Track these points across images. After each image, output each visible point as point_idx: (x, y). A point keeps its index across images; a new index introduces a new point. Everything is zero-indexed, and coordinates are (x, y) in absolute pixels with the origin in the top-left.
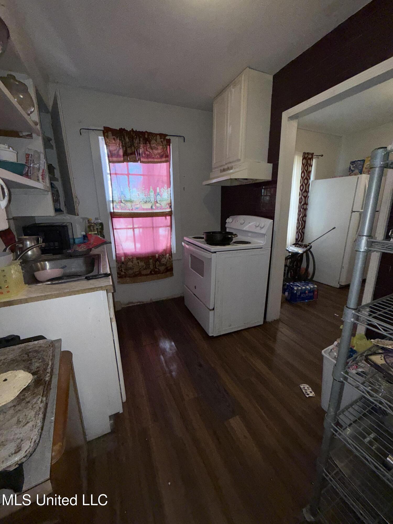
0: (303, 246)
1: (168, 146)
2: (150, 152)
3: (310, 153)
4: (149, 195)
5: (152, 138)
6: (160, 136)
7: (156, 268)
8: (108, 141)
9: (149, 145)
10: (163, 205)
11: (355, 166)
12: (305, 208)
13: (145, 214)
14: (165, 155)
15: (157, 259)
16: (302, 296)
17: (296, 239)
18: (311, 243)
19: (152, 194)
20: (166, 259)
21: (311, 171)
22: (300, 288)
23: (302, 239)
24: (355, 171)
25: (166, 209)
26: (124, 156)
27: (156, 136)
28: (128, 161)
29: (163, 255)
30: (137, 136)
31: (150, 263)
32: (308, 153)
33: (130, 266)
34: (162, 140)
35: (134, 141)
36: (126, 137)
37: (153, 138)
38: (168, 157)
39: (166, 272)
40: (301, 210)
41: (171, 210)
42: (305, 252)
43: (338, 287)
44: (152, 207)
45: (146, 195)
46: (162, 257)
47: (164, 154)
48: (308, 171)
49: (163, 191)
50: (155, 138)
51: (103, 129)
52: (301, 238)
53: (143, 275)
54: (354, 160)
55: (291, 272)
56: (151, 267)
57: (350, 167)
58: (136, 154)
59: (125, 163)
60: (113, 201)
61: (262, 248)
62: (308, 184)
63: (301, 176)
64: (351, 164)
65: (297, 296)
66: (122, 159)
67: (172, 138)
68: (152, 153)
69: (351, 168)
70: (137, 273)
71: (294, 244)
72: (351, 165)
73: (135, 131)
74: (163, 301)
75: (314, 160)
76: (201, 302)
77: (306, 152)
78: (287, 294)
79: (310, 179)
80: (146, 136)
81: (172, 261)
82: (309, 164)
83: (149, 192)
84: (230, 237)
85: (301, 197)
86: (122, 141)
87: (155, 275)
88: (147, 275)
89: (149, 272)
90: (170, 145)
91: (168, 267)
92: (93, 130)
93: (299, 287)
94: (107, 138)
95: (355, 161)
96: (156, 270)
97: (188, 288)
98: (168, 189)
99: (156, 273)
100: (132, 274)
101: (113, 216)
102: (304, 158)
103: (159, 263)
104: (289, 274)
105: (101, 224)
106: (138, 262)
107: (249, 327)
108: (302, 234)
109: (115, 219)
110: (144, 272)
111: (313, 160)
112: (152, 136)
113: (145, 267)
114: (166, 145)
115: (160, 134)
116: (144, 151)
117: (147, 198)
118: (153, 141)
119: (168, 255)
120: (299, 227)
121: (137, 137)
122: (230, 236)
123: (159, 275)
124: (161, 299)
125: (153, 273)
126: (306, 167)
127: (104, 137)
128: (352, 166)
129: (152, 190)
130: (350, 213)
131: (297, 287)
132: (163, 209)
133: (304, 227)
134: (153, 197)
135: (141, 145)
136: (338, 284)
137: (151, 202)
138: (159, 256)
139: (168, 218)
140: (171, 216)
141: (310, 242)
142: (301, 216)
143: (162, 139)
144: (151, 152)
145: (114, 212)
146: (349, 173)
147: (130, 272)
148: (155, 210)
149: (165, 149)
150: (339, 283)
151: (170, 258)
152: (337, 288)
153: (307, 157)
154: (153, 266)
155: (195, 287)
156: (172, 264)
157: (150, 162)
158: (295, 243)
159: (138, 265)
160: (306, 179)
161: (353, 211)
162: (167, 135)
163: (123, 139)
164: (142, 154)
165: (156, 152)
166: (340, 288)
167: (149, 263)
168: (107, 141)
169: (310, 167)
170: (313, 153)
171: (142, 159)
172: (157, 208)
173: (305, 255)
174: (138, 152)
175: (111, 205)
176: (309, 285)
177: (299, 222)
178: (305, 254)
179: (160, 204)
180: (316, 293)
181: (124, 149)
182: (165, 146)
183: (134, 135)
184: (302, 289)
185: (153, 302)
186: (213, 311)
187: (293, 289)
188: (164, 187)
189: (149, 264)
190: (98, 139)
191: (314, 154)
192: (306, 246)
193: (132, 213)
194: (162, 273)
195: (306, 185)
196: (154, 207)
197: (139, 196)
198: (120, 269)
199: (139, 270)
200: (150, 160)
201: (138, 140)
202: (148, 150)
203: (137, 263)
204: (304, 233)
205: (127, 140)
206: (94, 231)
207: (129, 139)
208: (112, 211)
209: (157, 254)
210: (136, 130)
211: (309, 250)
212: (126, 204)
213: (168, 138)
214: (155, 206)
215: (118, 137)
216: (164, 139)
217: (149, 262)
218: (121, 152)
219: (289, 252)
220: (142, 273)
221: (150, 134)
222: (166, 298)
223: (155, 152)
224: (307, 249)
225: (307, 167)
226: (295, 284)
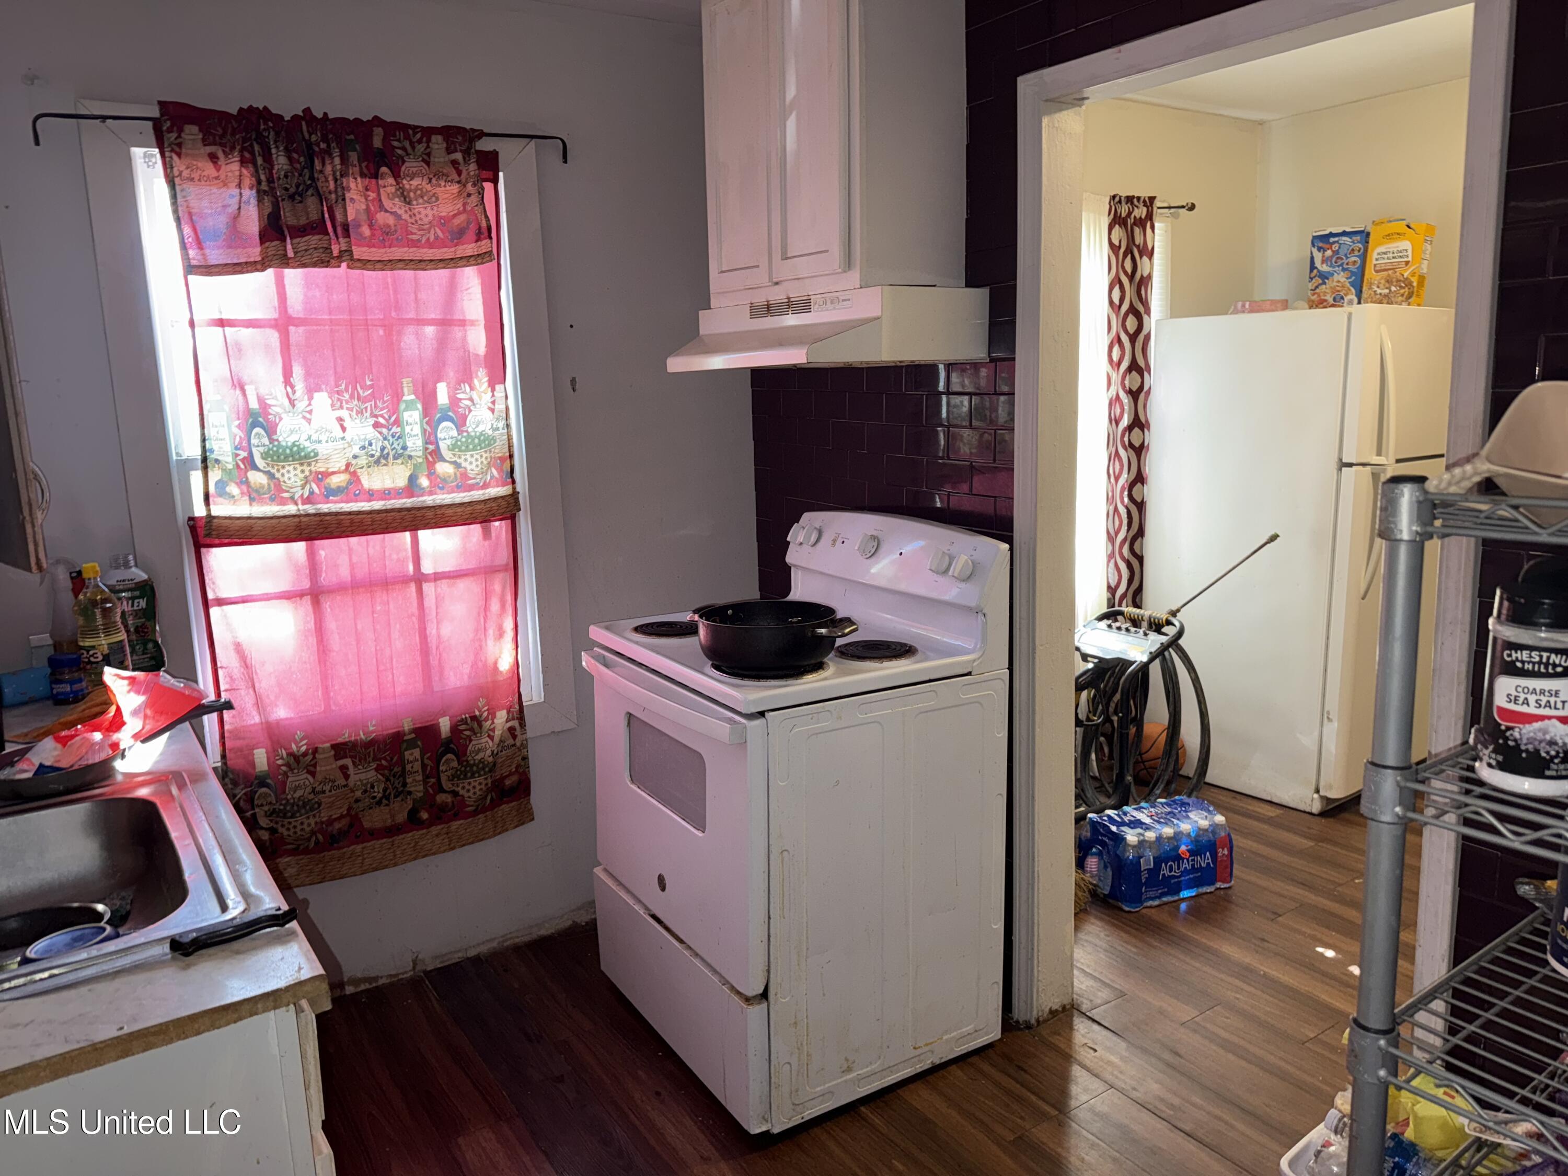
0: (1145, 624)
1: (488, 186)
2: (398, 217)
3: (1139, 198)
4: (397, 422)
5: (404, 149)
6: (446, 140)
7: (442, 790)
8: (182, 168)
9: (391, 181)
10: (469, 467)
11: (1331, 257)
12: (1137, 445)
13: (378, 517)
14: (473, 226)
15: (449, 741)
16: (1165, 871)
17: (1109, 587)
18: (1178, 610)
19: (413, 417)
20: (491, 738)
21: (1150, 277)
22: (1150, 835)
23: (1135, 585)
24: (1336, 277)
25: (485, 486)
26: (264, 237)
27: (429, 141)
28: (285, 262)
29: (474, 718)
30: (333, 145)
31: (408, 767)
32: (1130, 199)
33: (298, 794)
34: (458, 156)
35: (318, 165)
36: (274, 151)
37: (413, 148)
38: (490, 238)
39: (495, 804)
40: (1122, 452)
41: (514, 489)
42: (1160, 654)
43: (1316, 807)
44: (412, 479)
45: (381, 420)
46: (472, 729)
47: (468, 223)
48: (1138, 276)
49: (471, 400)
50: (421, 148)
51: (155, 112)
52: (1130, 581)
53: (374, 834)
54: (1327, 232)
55: (1099, 751)
56: (417, 787)
57: (1312, 258)
58: (330, 229)
59: (270, 272)
60: (205, 460)
61: (969, 674)
62: (1144, 332)
63: (1111, 302)
64: (1313, 245)
65: (1144, 876)
66: (255, 253)
67: (506, 150)
68: (410, 220)
69: (1318, 263)
70: (337, 826)
71: (1100, 618)
72: (1315, 251)
73: (319, 115)
74: (476, 960)
75: (1157, 225)
76: (697, 962)
77: (1124, 194)
78: (1092, 863)
79: (1148, 312)
80: (377, 142)
81: (524, 746)
82: (1138, 247)
83: (395, 410)
84: (822, 637)
85: (1118, 395)
86: (257, 171)
87: (435, 830)
88: (392, 831)
89: (402, 817)
90: (495, 181)
91: (503, 778)
92: (104, 118)
93: (1148, 828)
94: (175, 157)
95: (1331, 235)
96: (441, 798)
97: (620, 884)
98: (493, 390)
99: (442, 815)
100: (313, 833)
101: (202, 540)
102: (1117, 220)
103: (455, 764)
104: (1093, 756)
105: (146, 590)
106: (344, 769)
107: (938, 1062)
108: (1135, 563)
109: (215, 550)
110: (375, 818)
111: (1153, 228)
112: (407, 137)
113: (378, 792)
114: (481, 180)
115: (443, 127)
116: (368, 210)
117: (385, 439)
118: (411, 165)
119: (501, 716)
120: (1117, 533)
121: (329, 146)
122: (823, 631)
123: (455, 825)
124: (472, 953)
125: (425, 815)
126: (1128, 260)
127: (161, 146)
128: (1318, 256)
129: (413, 397)
130: (1335, 472)
131: (1139, 830)
132: (471, 488)
133: (1141, 533)
134: (417, 430)
135: (352, 185)
136: (1316, 796)
137: (410, 457)
138: (454, 729)
139: (499, 527)
140: (513, 519)
141: (1174, 608)
142: (1122, 481)
143: (455, 151)
144: (405, 216)
145: (210, 518)
146: (1311, 286)
147: (306, 823)
148: (431, 493)
149: (474, 199)
150: (1317, 791)
151: (511, 730)
152: (1311, 814)
153: (1130, 214)
154: (426, 777)
155: (661, 880)
156: (525, 758)
157: (400, 265)
158: (1105, 610)
159: (344, 783)
160: (1133, 310)
161: (1344, 461)
162: (481, 134)
163: (260, 161)
164: (359, 226)
165: (429, 211)
166: (1322, 814)
167: (404, 768)
168: (176, 172)
169: (1145, 259)
170: (1152, 199)
171: (358, 252)
172: (438, 483)
173: (1156, 667)
174: (339, 217)
175: (196, 478)
176: (1191, 815)
177: (1116, 509)
178: (1157, 662)
179: (455, 463)
180: (1226, 852)
181: (268, 209)
182: (474, 185)
183: (314, 138)
184: (1159, 839)
185: (426, 973)
186: (765, 1005)
187: (1119, 839)
188: (476, 382)
189: (403, 774)
190: (128, 161)
191: (1158, 203)
192: (1157, 626)
193: (308, 515)
194: (475, 813)
195: (1133, 338)
196: (424, 482)
197: (344, 429)
198: (248, 814)
199: (350, 809)
200: (398, 253)
201: (337, 161)
202: (387, 203)
203: (339, 774)
204: (1140, 559)
205: (281, 162)
206: (109, 628)
207: (290, 159)
208: (199, 511)
209: (444, 715)
210: (325, 114)
211: (1174, 643)
212: (278, 475)
213: (484, 145)
214: (431, 474)
215: (233, 148)
216: (467, 153)
217: (402, 762)
218: (252, 222)
219: (1085, 657)
220: (367, 825)
221: (393, 129)
222: (495, 944)
223: (424, 212)
224: (1164, 639)
225: (1133, 260)
226: (1125, 814)
